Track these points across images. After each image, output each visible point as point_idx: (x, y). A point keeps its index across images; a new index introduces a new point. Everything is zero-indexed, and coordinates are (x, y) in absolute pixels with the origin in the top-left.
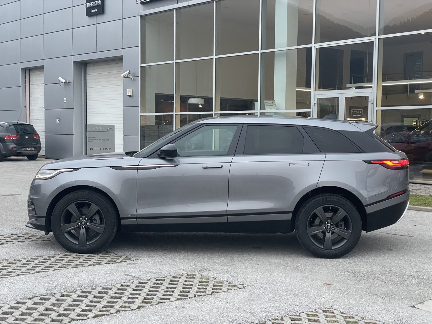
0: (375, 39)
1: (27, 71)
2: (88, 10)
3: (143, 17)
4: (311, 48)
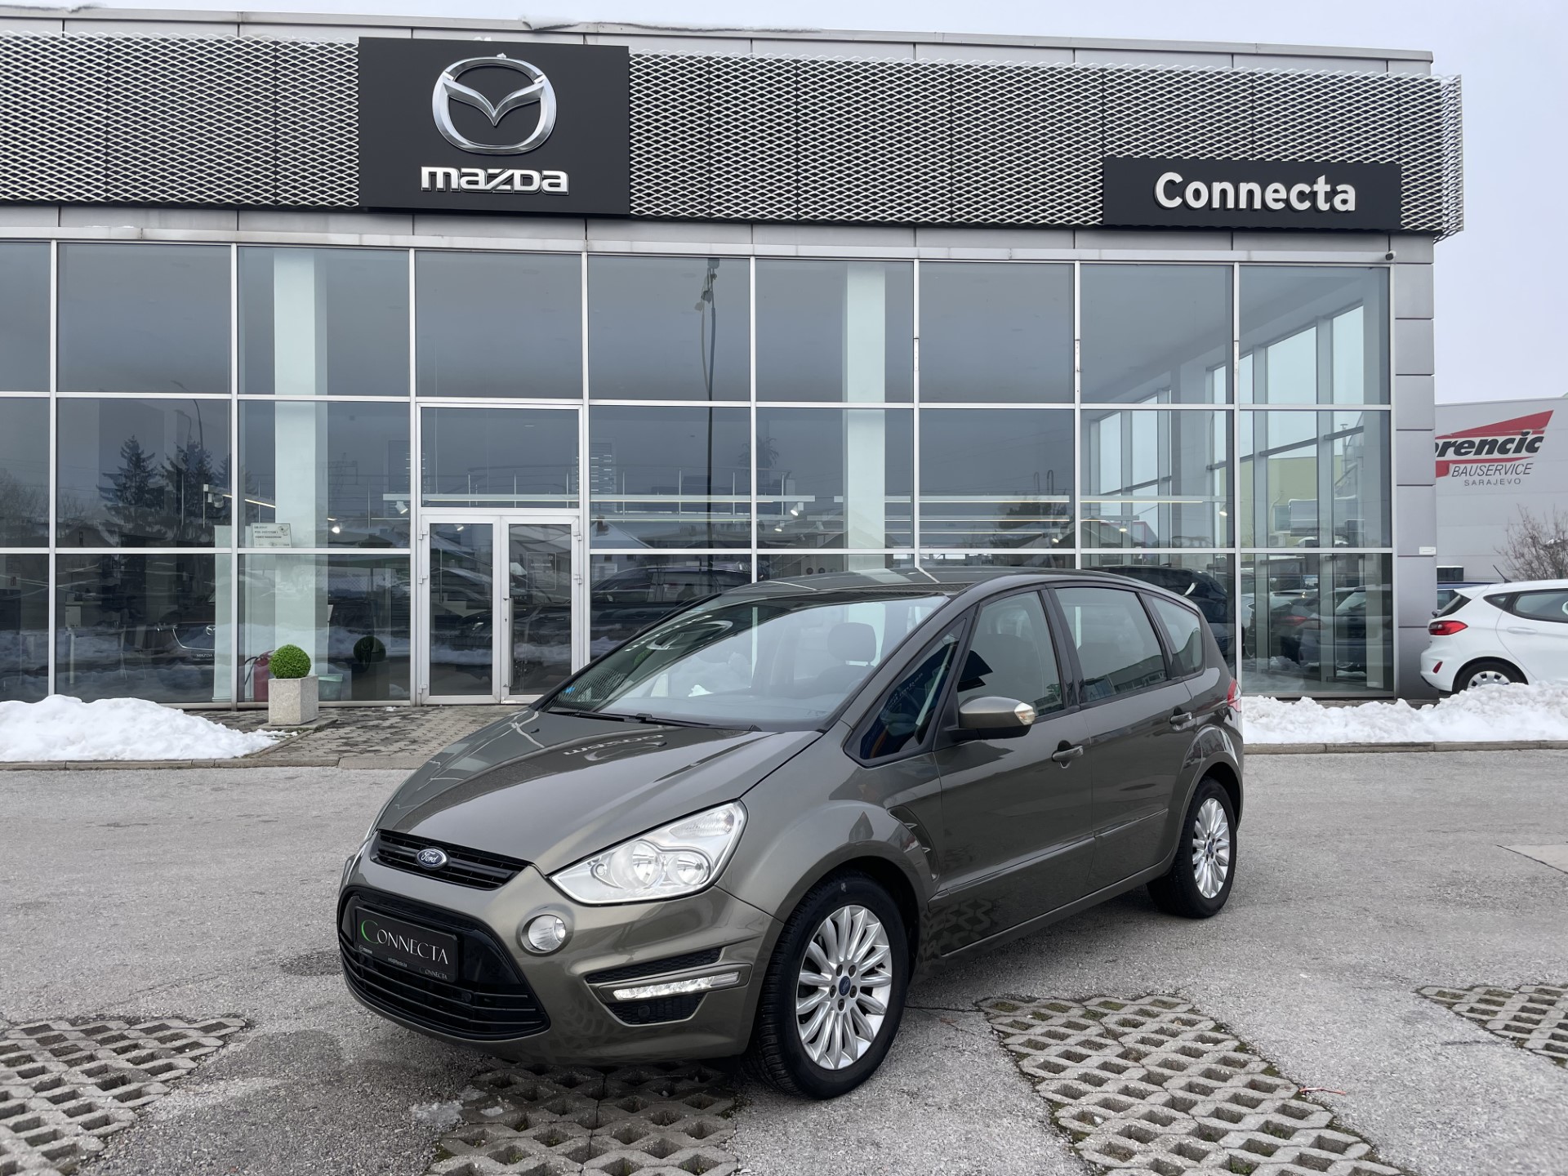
0: (582, 406)
4: (406, 404)
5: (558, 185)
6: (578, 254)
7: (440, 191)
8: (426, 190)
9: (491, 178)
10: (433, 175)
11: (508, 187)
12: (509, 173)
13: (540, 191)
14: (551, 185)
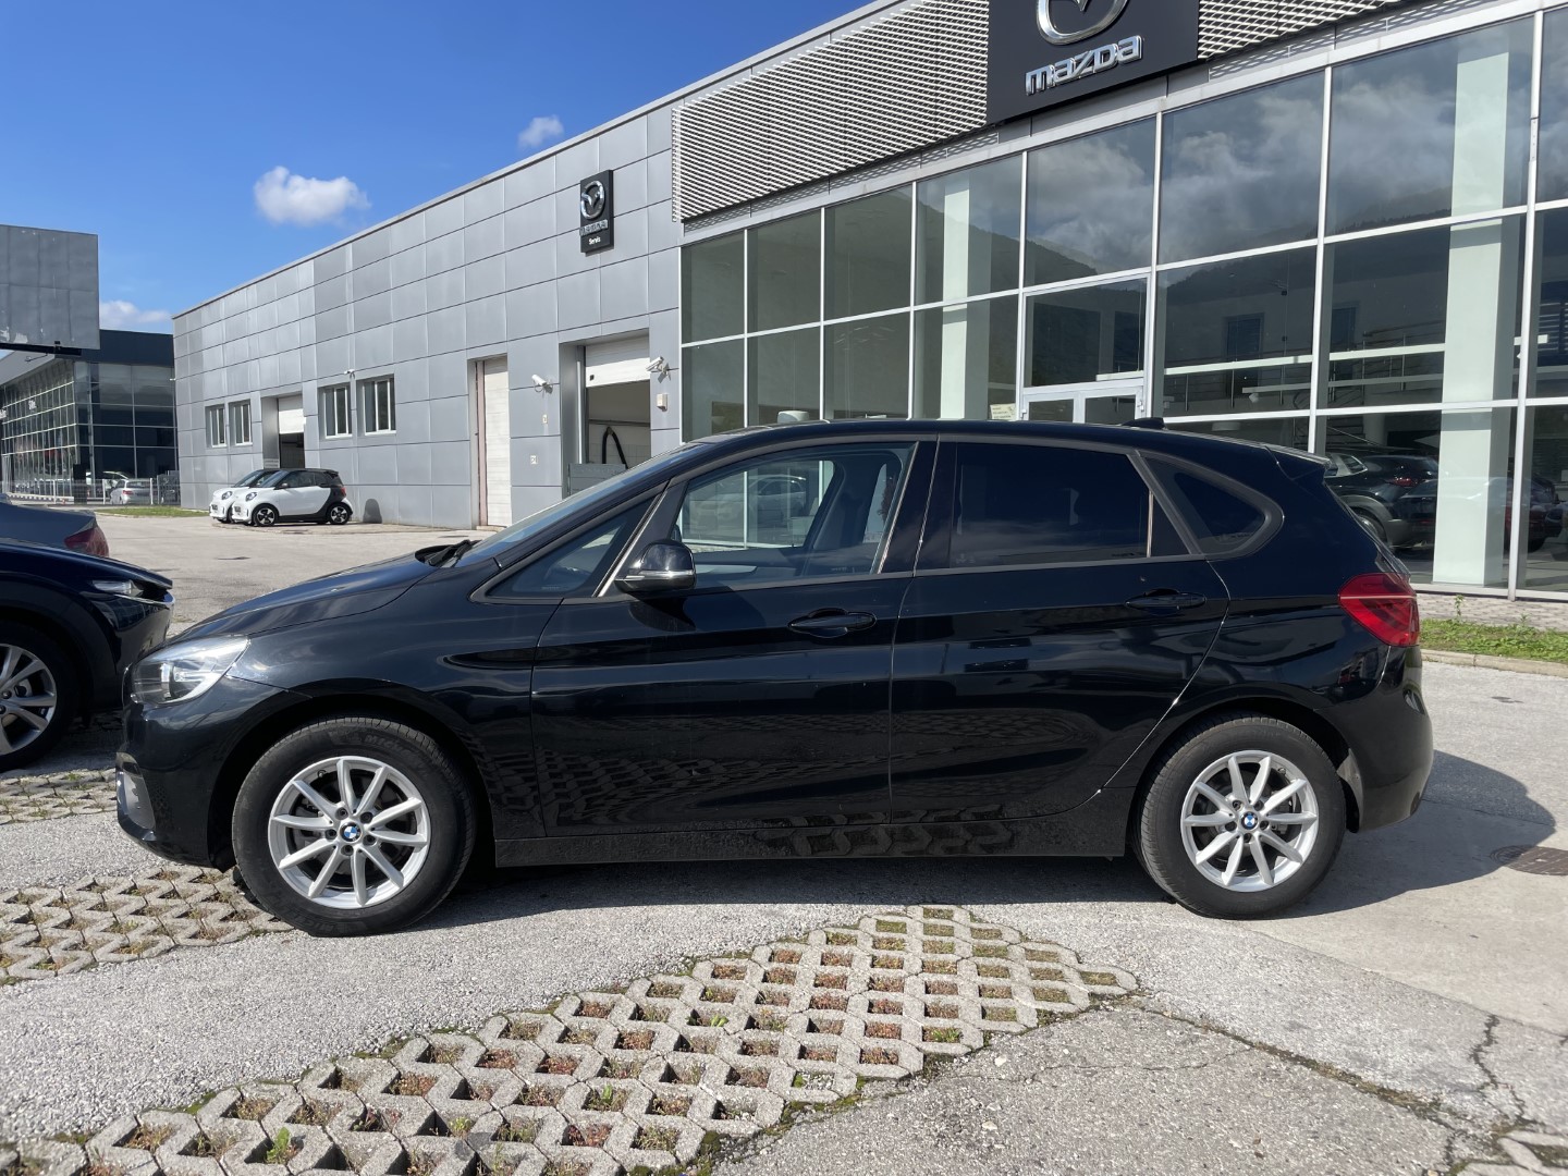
0: (1148, 274)
1: (481, 366)
2: (585, 239)
3: (686, 249)
4: (1017, 296)
5: (1130, 52)
6: (1154, 117)
7: (1041, 91)
8: (1031, 94)
9: (1079, 62)
10: (1034, 77)
11: (1090, 69)
12: (1091, 52)
13: (1116, 64)
14: (1125, 54)
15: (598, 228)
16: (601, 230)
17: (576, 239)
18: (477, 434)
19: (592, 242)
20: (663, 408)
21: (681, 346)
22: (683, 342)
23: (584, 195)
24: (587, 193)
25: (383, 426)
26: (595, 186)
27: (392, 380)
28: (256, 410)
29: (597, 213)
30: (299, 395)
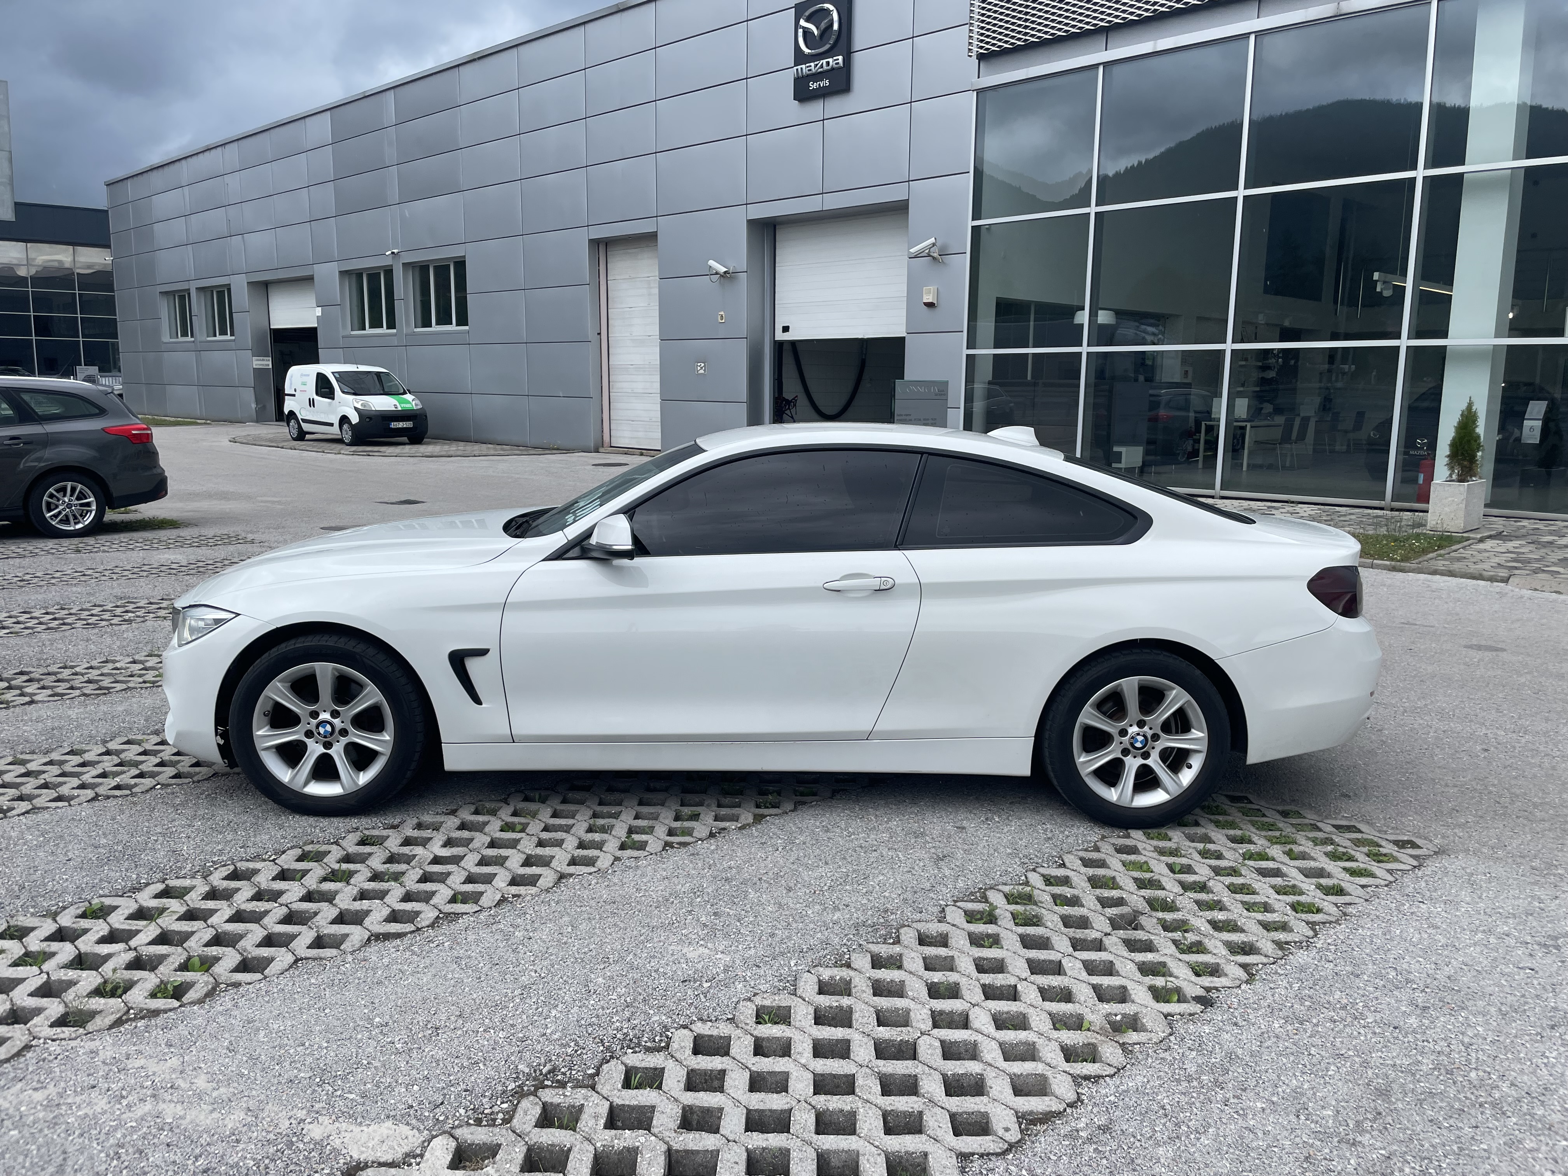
1: (602, 247)
2: (801, 82)
3: (985, 93)
15: (825, 67)
16: (833, 69)
17: (787, 80)
18: (599, 334)
19: (813, 86)
20: (930, 305)
21: (971, 223)
22: (973, 220)
23: (802, 23)
24: (808, 20)
25: (443, 319)
26: (828, 11)
27: (460, 265)
28: (241, 296)
29: (827, 47)
30: (310, 279)
